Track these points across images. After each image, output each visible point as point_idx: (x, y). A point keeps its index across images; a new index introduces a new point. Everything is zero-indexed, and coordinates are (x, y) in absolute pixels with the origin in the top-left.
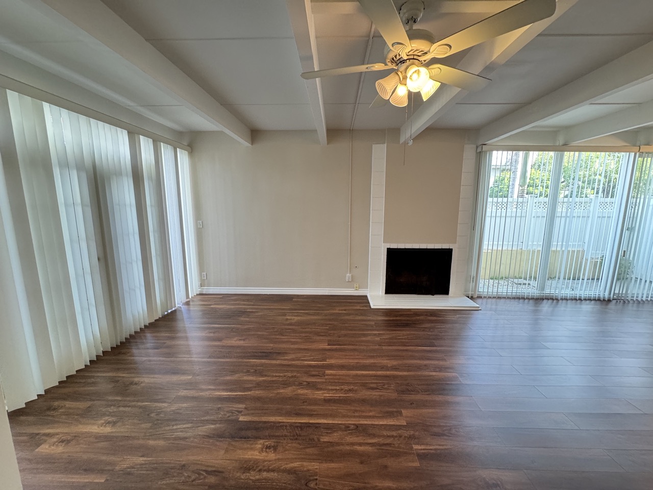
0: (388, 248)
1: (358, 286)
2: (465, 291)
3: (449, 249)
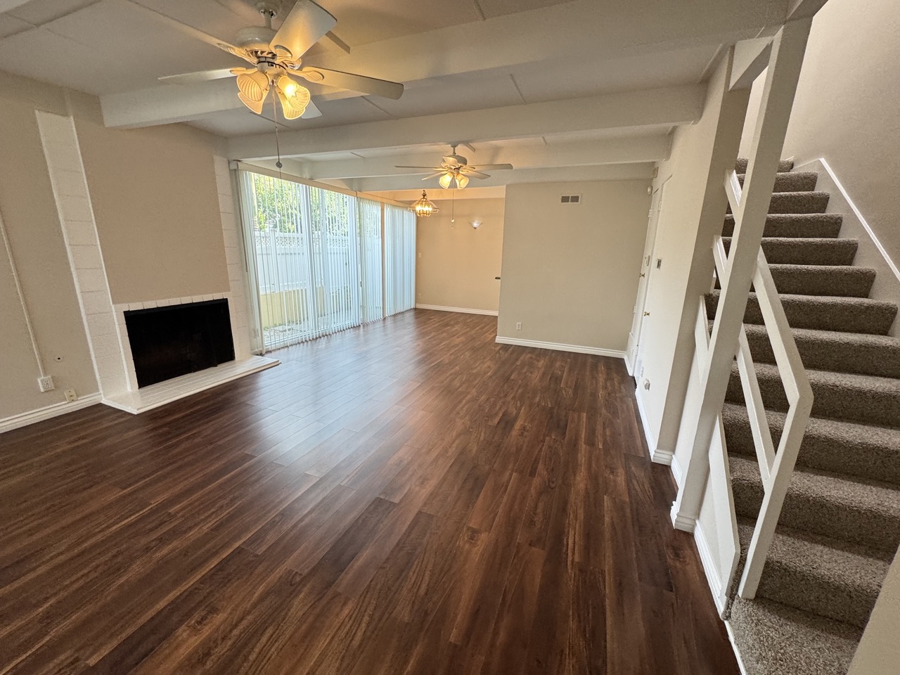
0: (125, 312)
1: (73, 393)
2: (252, 350)
3: (223, 299)
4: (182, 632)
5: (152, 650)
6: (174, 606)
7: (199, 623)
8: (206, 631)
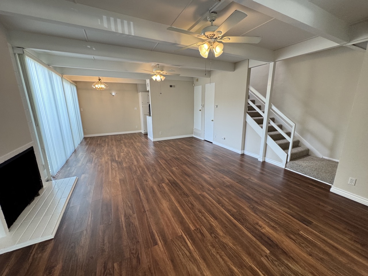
4: (263, 231)
5: (268, 238)
6: (251, 232)
7: (261, 227)
8: (264, 226)
